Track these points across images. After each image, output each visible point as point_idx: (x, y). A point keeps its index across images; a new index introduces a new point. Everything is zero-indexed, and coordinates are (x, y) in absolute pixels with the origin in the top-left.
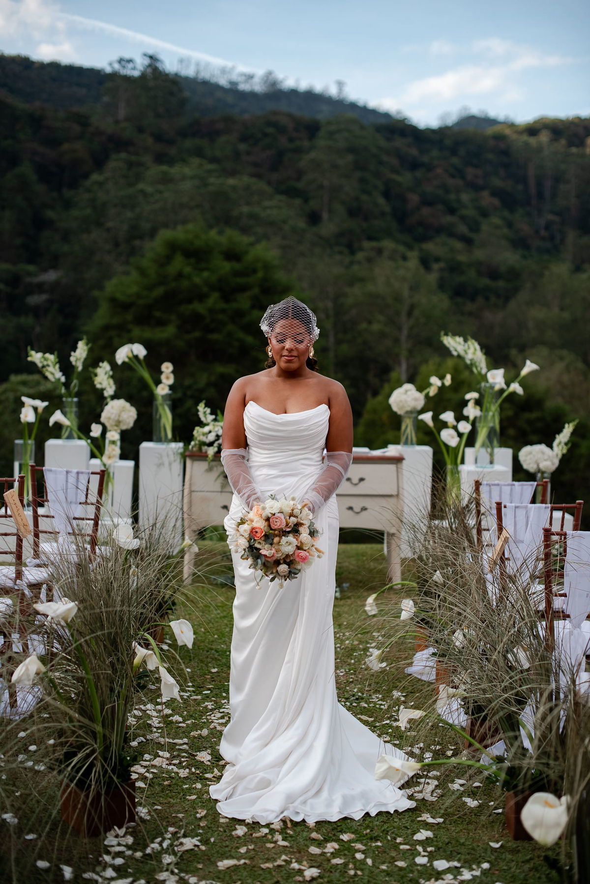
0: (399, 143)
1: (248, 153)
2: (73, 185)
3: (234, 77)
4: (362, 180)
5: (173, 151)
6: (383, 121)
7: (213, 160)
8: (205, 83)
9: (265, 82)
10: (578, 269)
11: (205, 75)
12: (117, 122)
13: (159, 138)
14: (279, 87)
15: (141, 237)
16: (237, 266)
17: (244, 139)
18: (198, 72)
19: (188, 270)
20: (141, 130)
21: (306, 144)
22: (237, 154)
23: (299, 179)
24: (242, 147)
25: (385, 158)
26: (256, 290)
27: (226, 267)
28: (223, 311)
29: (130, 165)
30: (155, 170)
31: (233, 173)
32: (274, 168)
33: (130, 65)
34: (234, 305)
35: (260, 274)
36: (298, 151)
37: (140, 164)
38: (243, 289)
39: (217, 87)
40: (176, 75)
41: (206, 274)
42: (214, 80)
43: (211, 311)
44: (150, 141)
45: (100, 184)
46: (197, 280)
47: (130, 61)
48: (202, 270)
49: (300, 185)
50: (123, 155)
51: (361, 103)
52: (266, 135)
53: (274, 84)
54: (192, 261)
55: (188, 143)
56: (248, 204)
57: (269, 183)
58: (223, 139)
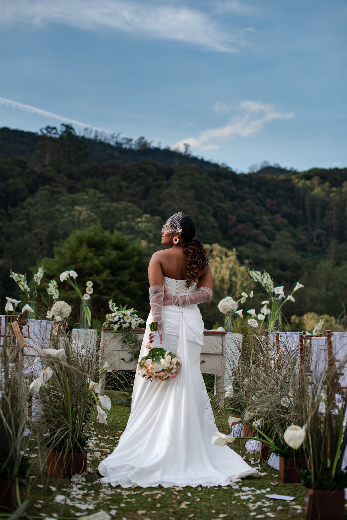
0: (223, 183)
1: (128, 188)
2: (14, 205)
3: (120, 140)
4: (200, 206)
5: (79, 185)
6: (213, 169)
7: (106, 191)
8: (101, 143)
9: (138, 144)
10: (338, 264)
11: (101, 138)
12: (44, 166)
13: (70, 177)
14: (147, 146)
15: (57, 239)
16: (121, 254)
17: (124, 179)
18: (96, 136)
19: (91, 255)
20: (59, 172)
21: (165, 182)
22: (120, 188)
23: (160, 205)
24: (124, 184)
25: (214, 192)
26: (133, 269)
27: (114, 254)
28: (112, 281)
29: (53, 193)
30: (68, 197)
31: (117, 200)
32: (144, 197)
33: (54, 131)
34: (120, 278)
35: (136, 259)
36: (159, 187)
37: (58, 193)
38: (125, 268)
39: (108, 145)
40: (83, 138)
41: (102, 258)
42: (106, 141)
43: (104, 281)
44: (65, 178)
45: (32, 205)
46: (96, 262)
47: (54, 128)
48: (100, 255)
49: (161, 209)
50: (47, 187)
51: (200, 158)
52: (139, 177)
53: (145, 144)
54: (93, 249)
55: (88, 181)
56: (126, 219)
57: (140, 207)
58: (111, 178)
